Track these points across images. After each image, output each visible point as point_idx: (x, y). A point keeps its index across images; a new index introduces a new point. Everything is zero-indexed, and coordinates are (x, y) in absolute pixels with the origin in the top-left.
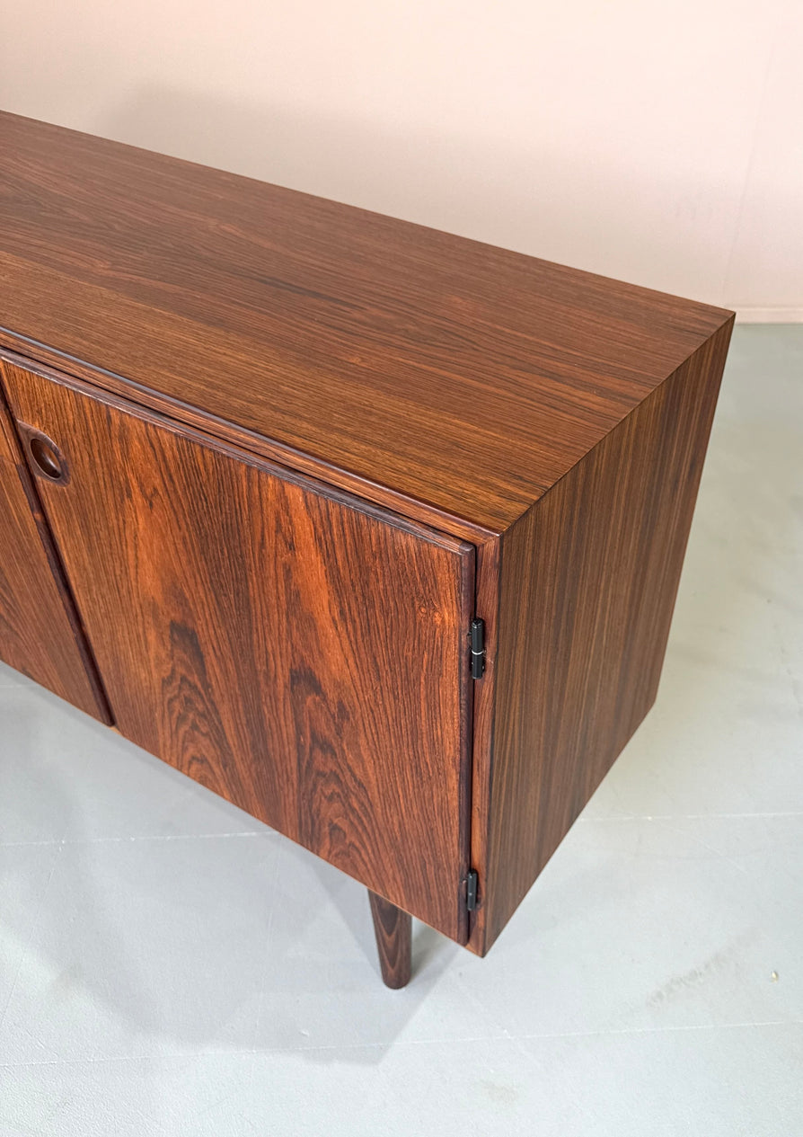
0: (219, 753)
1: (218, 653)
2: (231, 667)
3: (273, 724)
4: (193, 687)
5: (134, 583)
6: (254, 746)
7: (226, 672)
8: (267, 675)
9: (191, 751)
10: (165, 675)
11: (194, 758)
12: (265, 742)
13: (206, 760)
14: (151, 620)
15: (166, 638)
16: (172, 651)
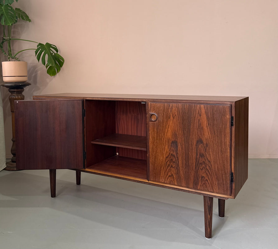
0: (176, 171)
1: (181, 144)
2: (184, 146)
3: (191, 156)
4: (174, 156)
5: (165, 136)
6: (186, 164)
7: (182, 148)
8: (191, 144)
9: (169, 174)
10: (167, 156)
11: (169, 176)
12: (188, 162)
13: (173, 175)
14: (167, 143)
15: (170, 146)
16: (170, 149)
